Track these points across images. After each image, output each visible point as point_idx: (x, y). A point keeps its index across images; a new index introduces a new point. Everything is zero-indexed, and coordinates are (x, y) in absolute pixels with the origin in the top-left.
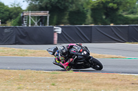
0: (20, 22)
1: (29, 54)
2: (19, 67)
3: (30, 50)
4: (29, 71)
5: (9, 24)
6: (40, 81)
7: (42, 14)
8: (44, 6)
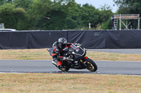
0: (111, 26)
1: (120, 58)
2: (109, 72)
3: (120, 54)
4: (120, 75)
5: (99, 28)
6: (131, 86)
7: (132, 17)
8: (134, 9)
